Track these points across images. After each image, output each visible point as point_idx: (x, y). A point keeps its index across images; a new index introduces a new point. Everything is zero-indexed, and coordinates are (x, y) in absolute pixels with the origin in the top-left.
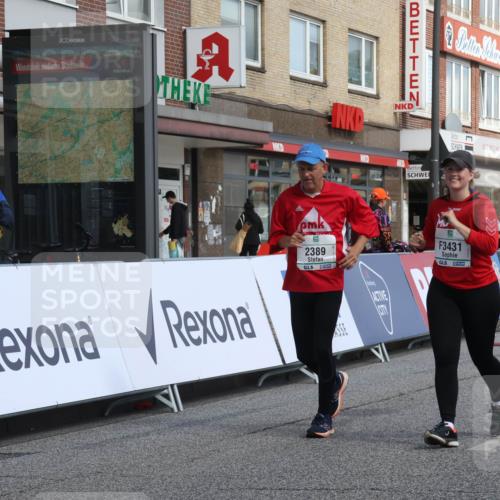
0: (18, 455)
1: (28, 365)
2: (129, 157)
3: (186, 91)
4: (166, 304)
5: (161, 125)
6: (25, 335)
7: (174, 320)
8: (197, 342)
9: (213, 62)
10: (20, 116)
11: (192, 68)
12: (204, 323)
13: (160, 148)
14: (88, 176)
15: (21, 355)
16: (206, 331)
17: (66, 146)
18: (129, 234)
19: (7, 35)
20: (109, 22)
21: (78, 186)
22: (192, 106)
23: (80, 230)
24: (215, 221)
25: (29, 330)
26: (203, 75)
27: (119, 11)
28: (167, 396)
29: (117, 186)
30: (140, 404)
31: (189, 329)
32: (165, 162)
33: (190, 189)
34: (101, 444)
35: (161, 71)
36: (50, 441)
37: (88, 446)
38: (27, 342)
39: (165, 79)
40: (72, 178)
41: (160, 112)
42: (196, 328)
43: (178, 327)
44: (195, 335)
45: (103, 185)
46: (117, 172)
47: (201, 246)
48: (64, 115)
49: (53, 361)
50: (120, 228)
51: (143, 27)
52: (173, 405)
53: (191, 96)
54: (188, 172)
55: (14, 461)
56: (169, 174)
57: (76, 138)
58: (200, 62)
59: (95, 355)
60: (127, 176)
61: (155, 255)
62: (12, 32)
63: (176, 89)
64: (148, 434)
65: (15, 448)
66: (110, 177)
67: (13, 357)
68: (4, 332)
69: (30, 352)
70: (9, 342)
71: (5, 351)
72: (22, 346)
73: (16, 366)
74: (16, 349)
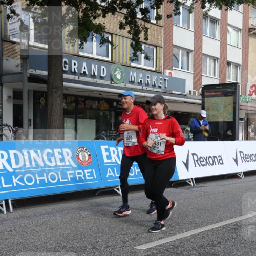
0: (204, 187)
1: (206, 165)
2: (232, 116)
3: (246, 99)
4: (240, 152)
5: (240, 107)
6: (206, 158)
7: (242, 156)
8: (248, 161)
9: (253, 92)
10: (205, 105)
11: (248, 93)
12: (250, 157)
13: (240, 113)
14: (221, 120)
15: (204, 163)
16: (250, 159)
17: (216, 112)
18: (231, 134)
19: (203, 86)
20: (227, 82)
21: (217, 123)
22: (248, 103)
23: (219, 133)
24: (252, 131)
26: (250, 95)
27: (229, 79)
28: (240, 175)
29: (228, 123)
30: (234, 176)
31: (246, 158)
32: (241, 117)
33: (246, 124)
34: (224, 185)
35: (240, 94)
36: (211, 184)
37: (220, 186)
38: (206, 160)
39: (241, 96)
40: (217, 121)
41: (240, 104)
42: (248, 158)
43: (243, 158)
44: (248, 160)
45: (224, 122)
46: (229, 119)
47: (249, 137)
48: (216, 105)
49: (212, 165)
50: (229, 133)
51: (237, 83)
52: (241, 177)
53: (247, 100)
54: (246, 119)
55: (203, 188)
56: (241, 119)
57: (219, 111)
58: (250, 91)
59: (222, 164)
60: (231, 120)
61: (238, 140)
63: (243, 98)
64: (235, 184)
65: (203, 185)
66: (227, 121)
67: (203, 163)
68: (201, 157)
69: (207, 162)
70: (202, 160)
71: (201, 162)
72: (205, 161)
73: (203, 166)
74: (203, 161)
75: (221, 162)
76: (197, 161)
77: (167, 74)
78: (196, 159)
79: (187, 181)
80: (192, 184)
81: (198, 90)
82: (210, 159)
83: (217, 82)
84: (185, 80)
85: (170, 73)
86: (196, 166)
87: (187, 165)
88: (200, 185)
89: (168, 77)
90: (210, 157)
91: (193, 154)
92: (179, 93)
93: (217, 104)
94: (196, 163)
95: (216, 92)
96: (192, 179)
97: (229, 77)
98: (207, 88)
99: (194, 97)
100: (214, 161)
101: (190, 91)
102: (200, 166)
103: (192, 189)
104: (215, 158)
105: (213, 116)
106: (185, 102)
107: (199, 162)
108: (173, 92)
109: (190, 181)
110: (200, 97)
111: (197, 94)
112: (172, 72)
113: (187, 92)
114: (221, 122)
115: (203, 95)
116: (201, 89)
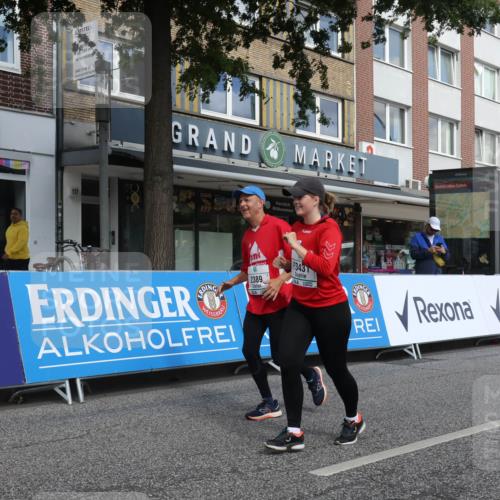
0: (437, 360)
1: (441, 320)
2: (487, 228)
6: (440, 306)
10: (437, 208)
14: (466, 235)
15: (438, 316)
17: (458, 221)
18: (487, 262)
19: (431, 173)
20: (477, 166)
21: (460, 241)
23: (464, 259)
25: (442, 305)
27: (481, 160)
29: (481, 240)
30: (494, 341)
34: (475, 358)
36: (451, 355)
37: (469, 359)
38: (441, 310)
40: (459, 237)
45: (473, 239)
46: (481, 233)
48: (456, 207)
49: (452, 319)
50: (483, 259)
51: (495, 168)
55: (435, 363)
57: (461, 218)
59: (472, 317)
60: (486, 236)
62: (434, 171)
64: (497, 355)
65: (435, 357)
66: (478, 236)
67: (434, 316)
68: (430, 305)
69: (442, 314)
70: (432, 309)
71: (430, 313)
72: (438, 312)
73: (436, 320)
74: (435, 312)
75: (469, 313)
76: (423, 312)
77: (364, 150)
78: (421, 307)
79: (406, 350)
80: (414, 354)
81: (422, 180)
82: (449, 309)
83: (457, 165)
84: (397, 161)
85: (369, 148)
86: (421, 321)
87: (404, 319)
88: (430, 357)
89: (365, 155)
90: (447, 305)
91: (416, 299)
92: (386, 185)
93: (459, 206)
94: (421, 314)
95: (455, 183)
96: (415, 345)
97: (480, 155)
98: (438, 175)
99: (414, 192)
100: (455, 312)
101: (407, 182)
102: (428, 321)
103: (415, 365)
104: (458, 307)
105: (452, 227)
106: (399, 202)
107: (427, 313)
108: (376, 183)
109: (411, 350)
110: (427, 193)
111: (420, 187)
112: (373, 146)
113: (401, 182)
114: (467, 240)
115: (431, 188)
116: (427, 178)
